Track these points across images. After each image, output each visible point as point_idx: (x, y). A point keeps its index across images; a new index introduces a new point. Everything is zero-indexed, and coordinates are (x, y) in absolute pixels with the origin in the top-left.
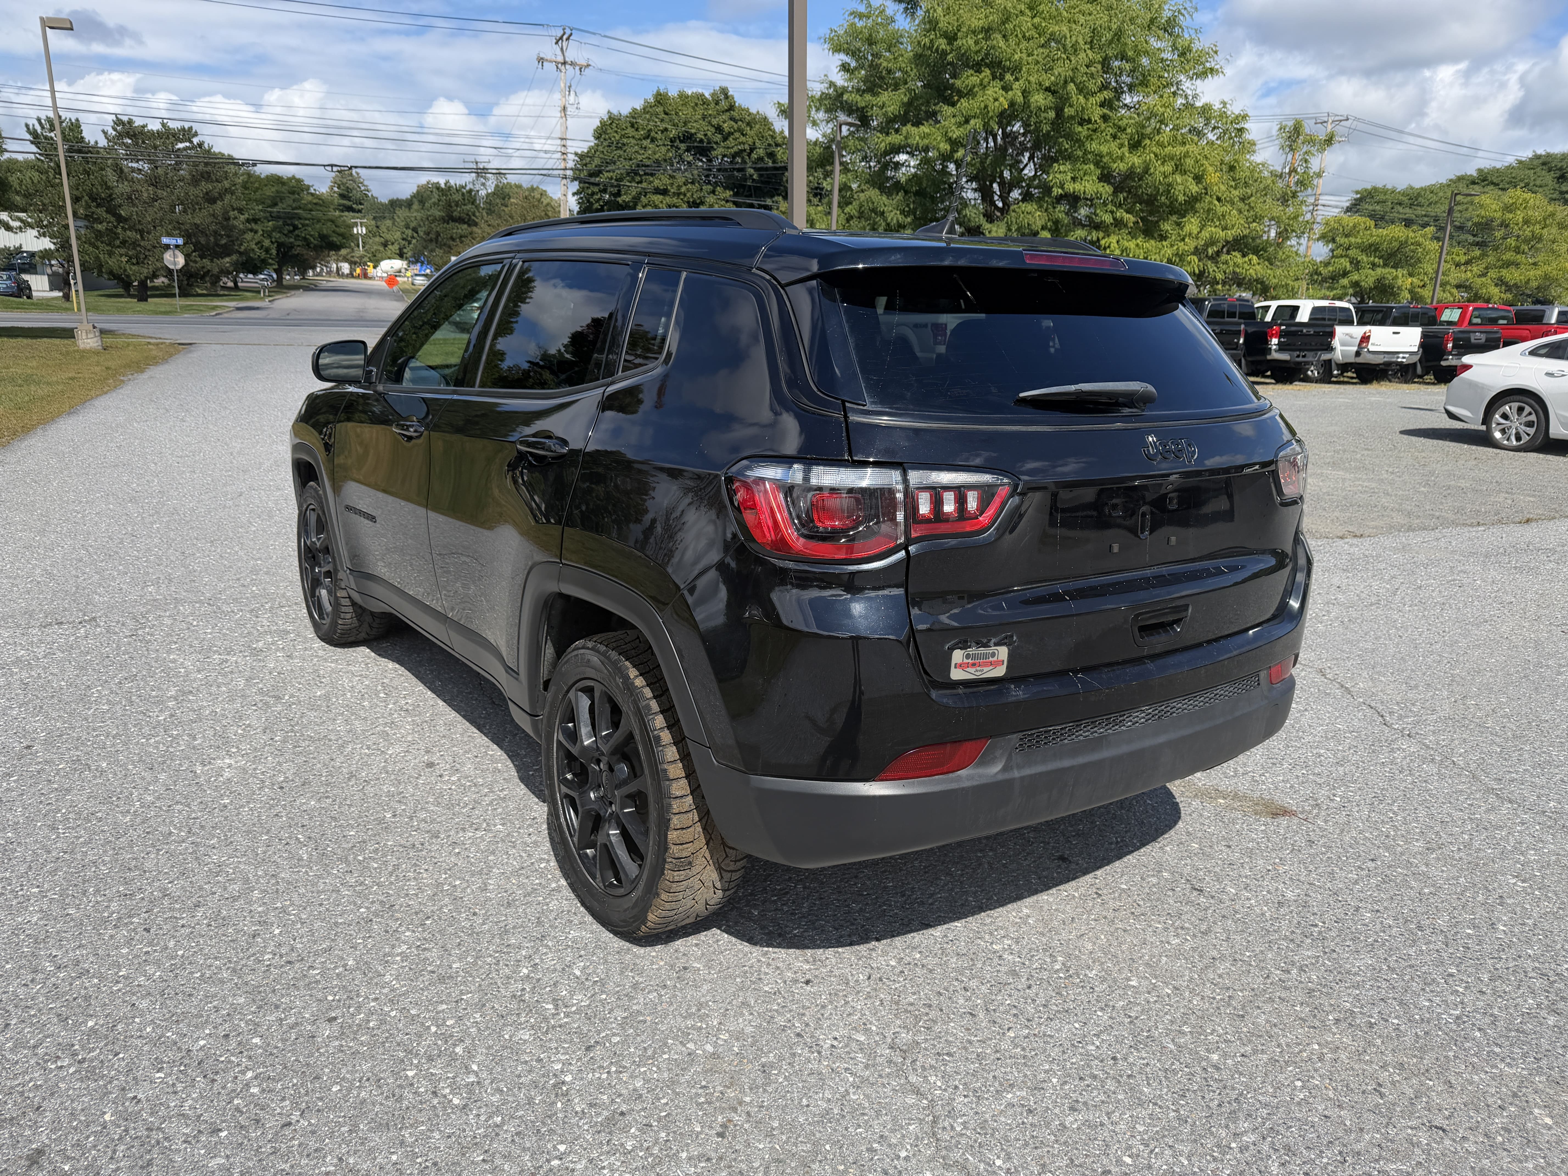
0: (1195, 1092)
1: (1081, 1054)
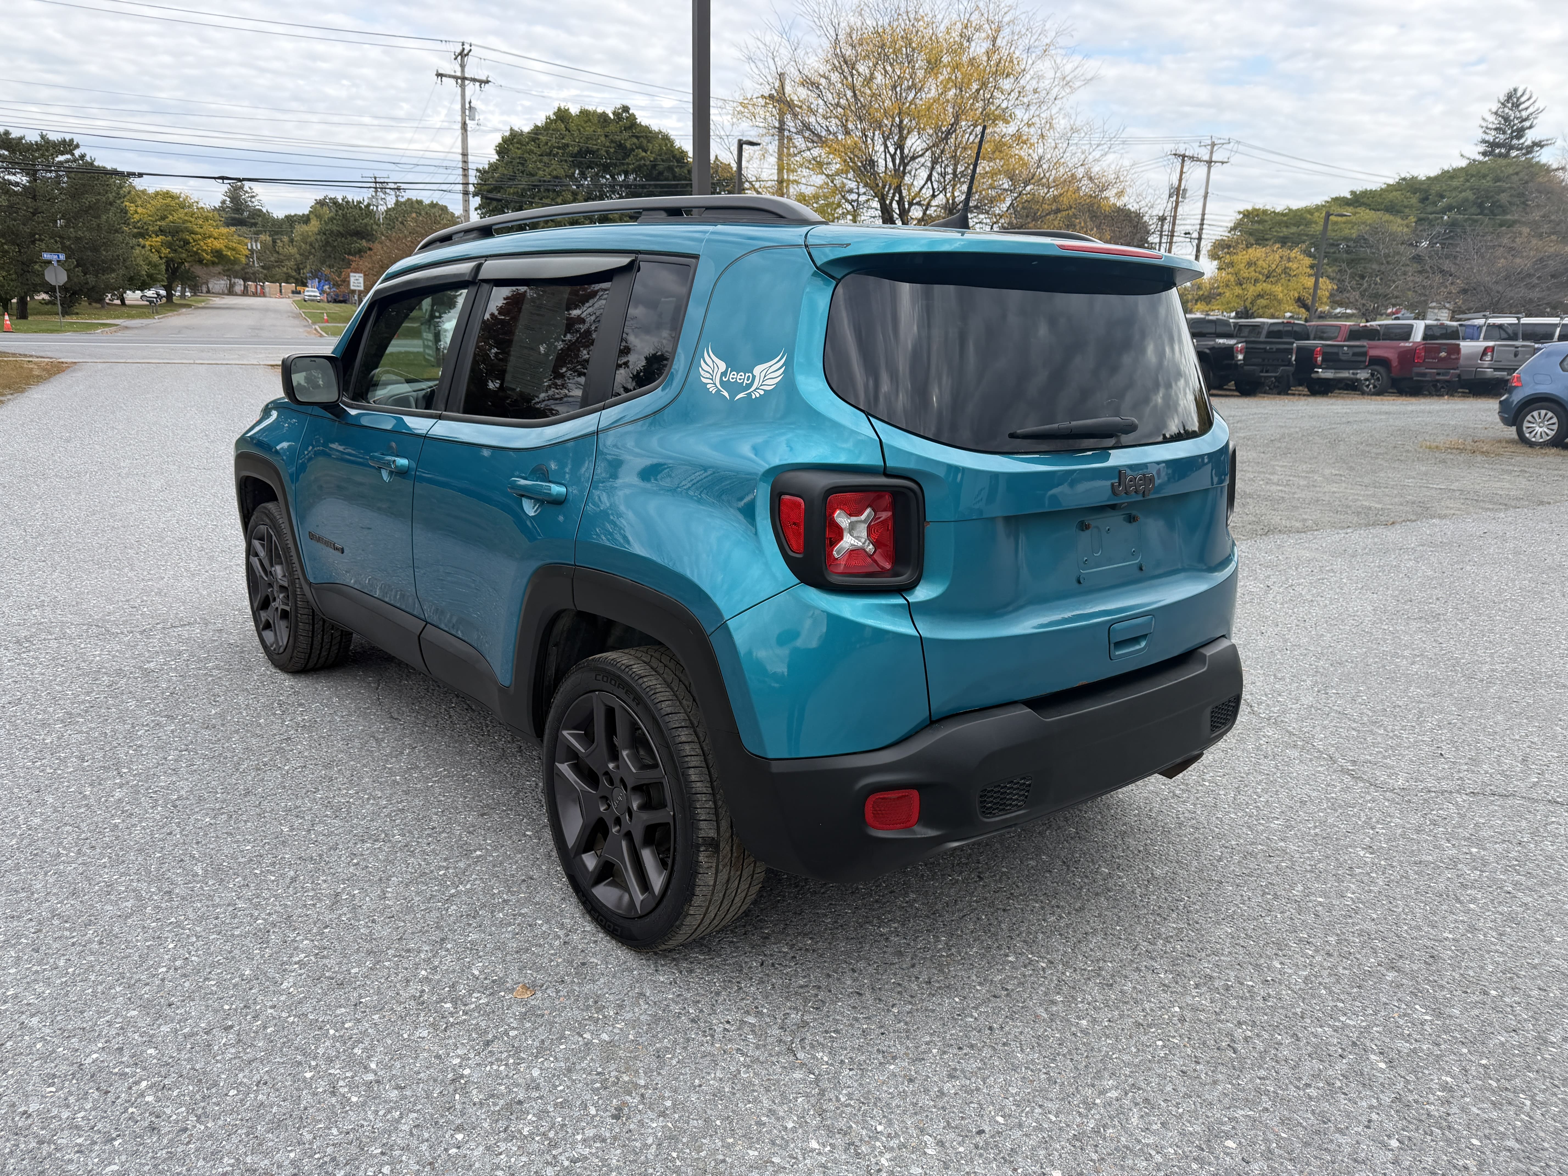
0: (1064, 1055)
1: (960, 1026)
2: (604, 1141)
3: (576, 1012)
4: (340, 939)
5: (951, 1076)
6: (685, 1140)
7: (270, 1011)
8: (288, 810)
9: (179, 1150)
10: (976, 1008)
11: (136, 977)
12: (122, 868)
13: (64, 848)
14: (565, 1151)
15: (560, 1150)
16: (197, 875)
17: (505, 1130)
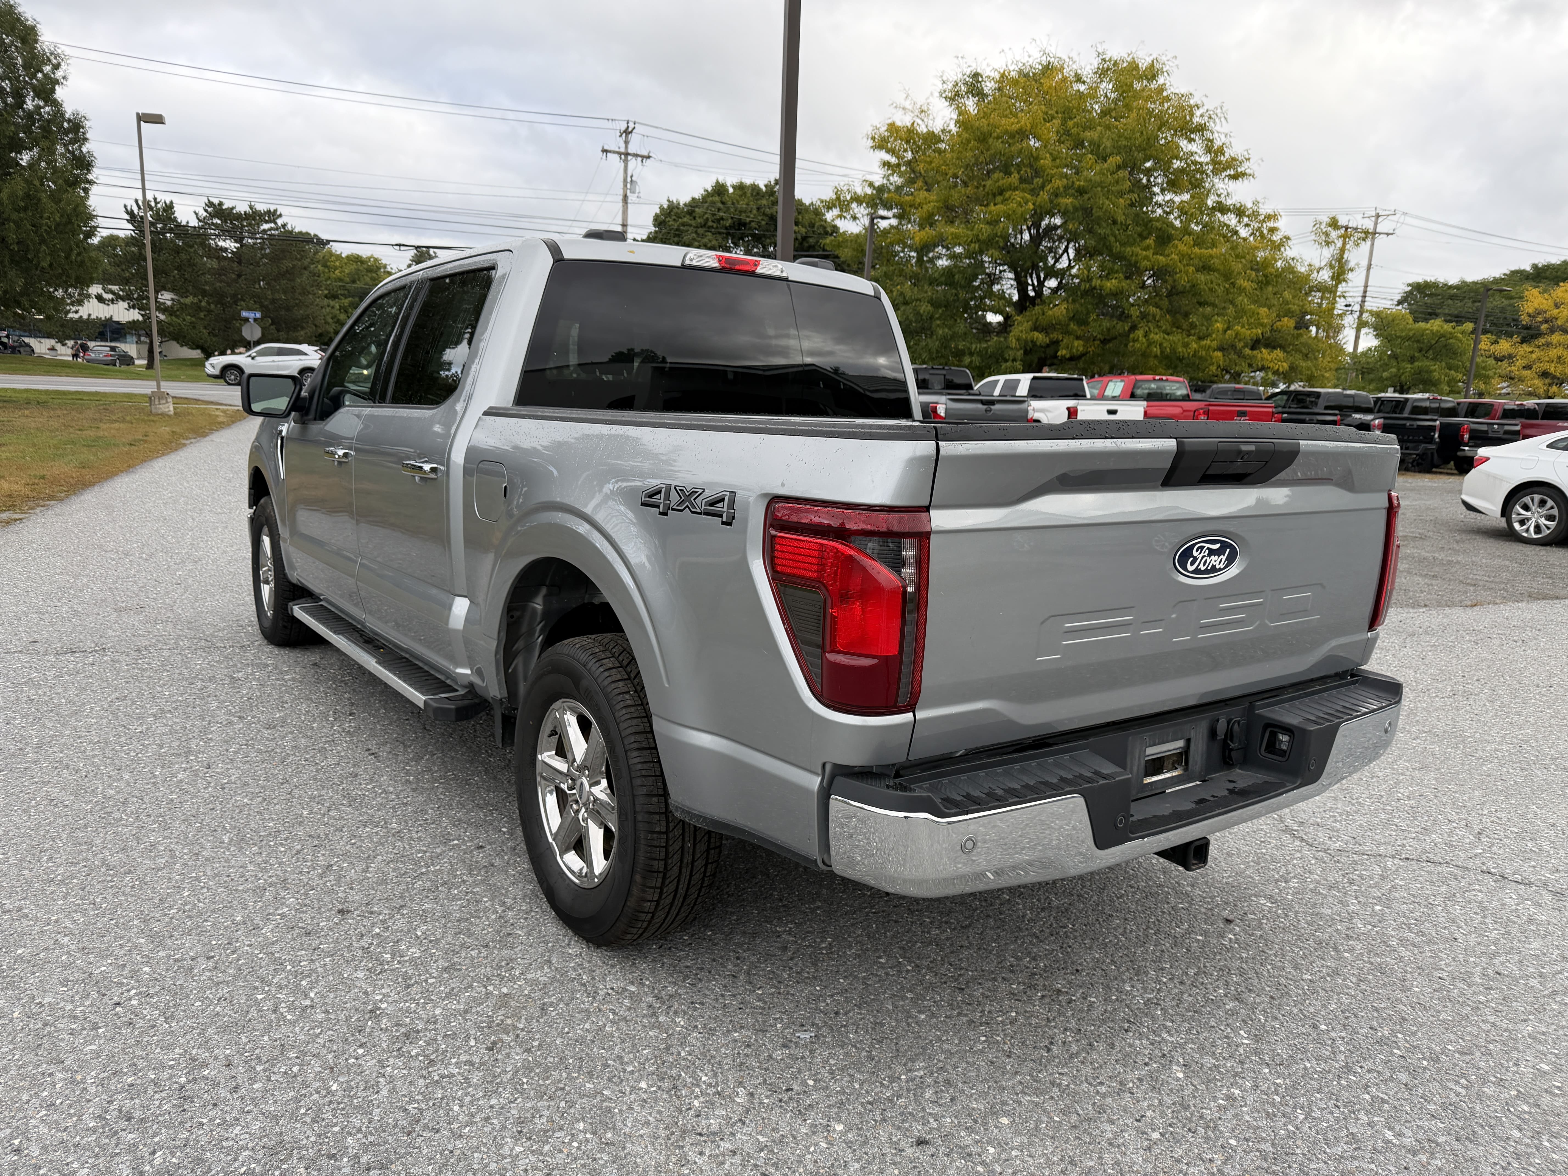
2: (473, 1065)
3: (488, 969)
4: (319, 900)
5: (785, 1046)
6: (537, 1071)
7: (246, 948)
8: (312, 798)
9: (145, 1040)
10: (832, 996)
11: (152, 915)
12: (166, 833)
13: (126, 815)
14: (438, 1069)
15: (436, 1068)
16: (223, 842)
17: (398, 1050)
